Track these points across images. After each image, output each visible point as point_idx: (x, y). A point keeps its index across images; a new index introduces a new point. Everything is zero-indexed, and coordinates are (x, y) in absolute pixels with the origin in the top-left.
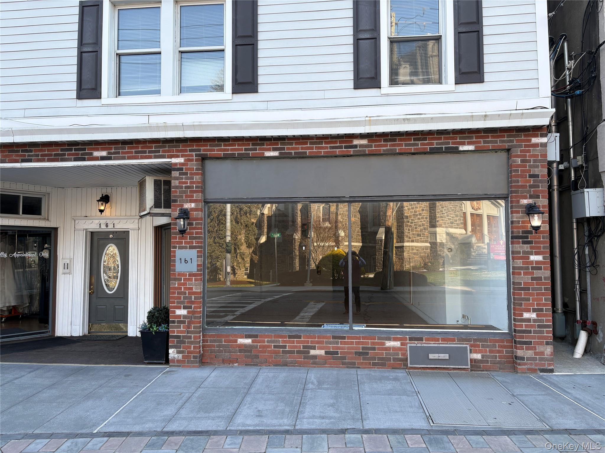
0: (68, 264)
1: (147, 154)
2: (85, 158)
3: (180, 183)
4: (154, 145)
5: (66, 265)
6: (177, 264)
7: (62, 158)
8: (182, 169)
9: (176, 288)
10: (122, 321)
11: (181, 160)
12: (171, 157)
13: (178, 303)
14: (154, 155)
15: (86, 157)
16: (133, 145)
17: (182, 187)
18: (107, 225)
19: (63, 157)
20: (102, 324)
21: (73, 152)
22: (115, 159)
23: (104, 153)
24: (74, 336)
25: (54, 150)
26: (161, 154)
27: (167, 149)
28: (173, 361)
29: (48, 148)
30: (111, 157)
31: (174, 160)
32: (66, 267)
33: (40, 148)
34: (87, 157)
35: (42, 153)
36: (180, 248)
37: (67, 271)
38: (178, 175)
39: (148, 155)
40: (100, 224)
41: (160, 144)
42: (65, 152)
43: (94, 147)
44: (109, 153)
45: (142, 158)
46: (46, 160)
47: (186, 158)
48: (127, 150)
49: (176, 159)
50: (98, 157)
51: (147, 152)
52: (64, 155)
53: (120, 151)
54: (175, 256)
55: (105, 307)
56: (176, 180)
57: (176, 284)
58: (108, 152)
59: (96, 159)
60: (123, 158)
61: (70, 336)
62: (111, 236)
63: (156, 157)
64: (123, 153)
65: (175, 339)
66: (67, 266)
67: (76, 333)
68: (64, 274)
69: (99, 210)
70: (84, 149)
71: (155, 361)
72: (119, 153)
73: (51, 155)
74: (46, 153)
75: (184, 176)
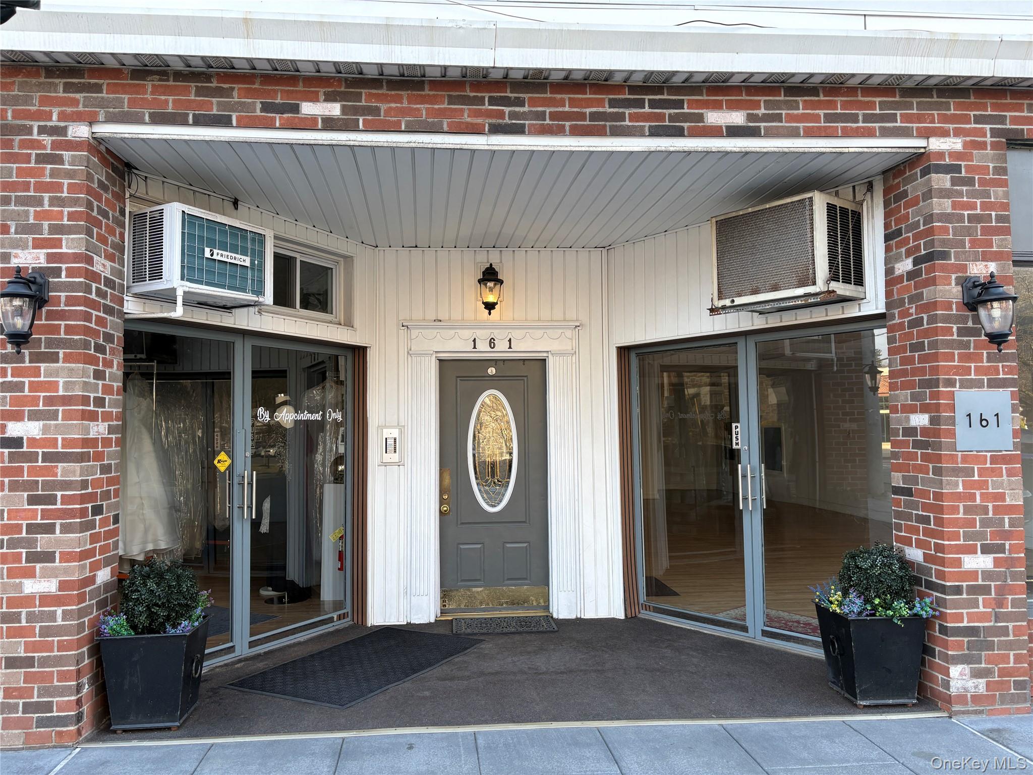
0: (395, 439)
1: (861, 124)
2: (683, 128)
3: (955, 205)
4: (878, 100)
5: (391, 442)
6: (961, 428)
7: (616, 126)
8: (957, 169)
9: (959, 497)
10: (526, 579)
11: (954, 144)
12: (926, 134)
13: (967, 536)
14: (880, 127)
15: (686, 125)
16: (818, 96)
17: (961, 218)
18: (492, 343)
19: (618, 123)
20: (474, 589)
21: (647, 109)
22: (771, 134)
23: (737, 118)
24: (415, 624)
25: (589, 103)
26: (898, 124)
27: (915, 112)
28: (962, 699)
29: (572, 96)
30: (759, 127)
31: (936, 144)
32: (391, 448)
33: (549, 95)
34: (689, 128)
35: (553, 109)
36: (966, 385)
37: (395, 457)
38: (948, 185)
39: (863, 127)
40: (474, 340)
41: (895, 97)
42: (621, 110)
43: (705, 98)
44: (750, 118)
45: (848, 134)
46: (567, 129)
47: (968, 139)
48: (801, 111)
49: (942, 140)
50: (721, 127)
51: (860, 118)
52: (621, 117)
53: (784, 112)
54: (952, 408)
55: (479, 546)
56: (944, 198)
57: (958, 485)
58: (748, 114)
59: (715, 132)
60: (793, 134)
61: (406, 623)
62: (492, 371)
63: (886, 133)
64: (791, 118)
65: (964, 636)
66: (392, 446)
67: (420, 616)
68: (385, 464)
69: (483, 303)
70: (679, 104)
71: (891, 702)
72: (778, 118)
73: (582, 116)
74: (567, 109)
75: (965, 188)
